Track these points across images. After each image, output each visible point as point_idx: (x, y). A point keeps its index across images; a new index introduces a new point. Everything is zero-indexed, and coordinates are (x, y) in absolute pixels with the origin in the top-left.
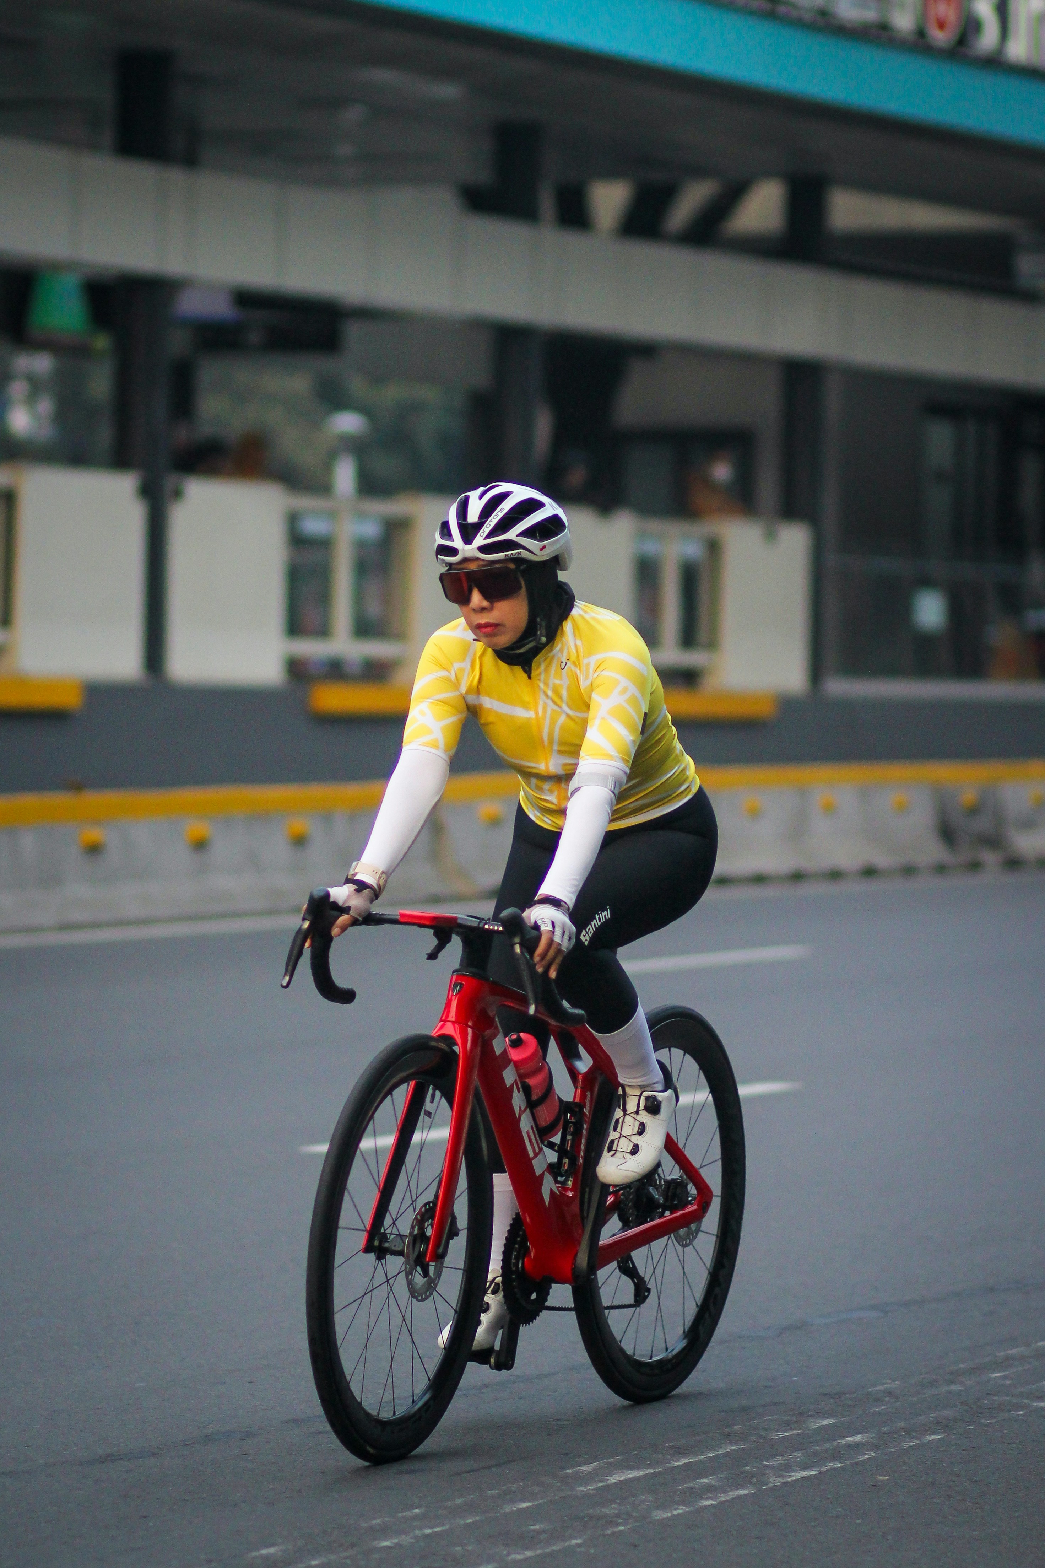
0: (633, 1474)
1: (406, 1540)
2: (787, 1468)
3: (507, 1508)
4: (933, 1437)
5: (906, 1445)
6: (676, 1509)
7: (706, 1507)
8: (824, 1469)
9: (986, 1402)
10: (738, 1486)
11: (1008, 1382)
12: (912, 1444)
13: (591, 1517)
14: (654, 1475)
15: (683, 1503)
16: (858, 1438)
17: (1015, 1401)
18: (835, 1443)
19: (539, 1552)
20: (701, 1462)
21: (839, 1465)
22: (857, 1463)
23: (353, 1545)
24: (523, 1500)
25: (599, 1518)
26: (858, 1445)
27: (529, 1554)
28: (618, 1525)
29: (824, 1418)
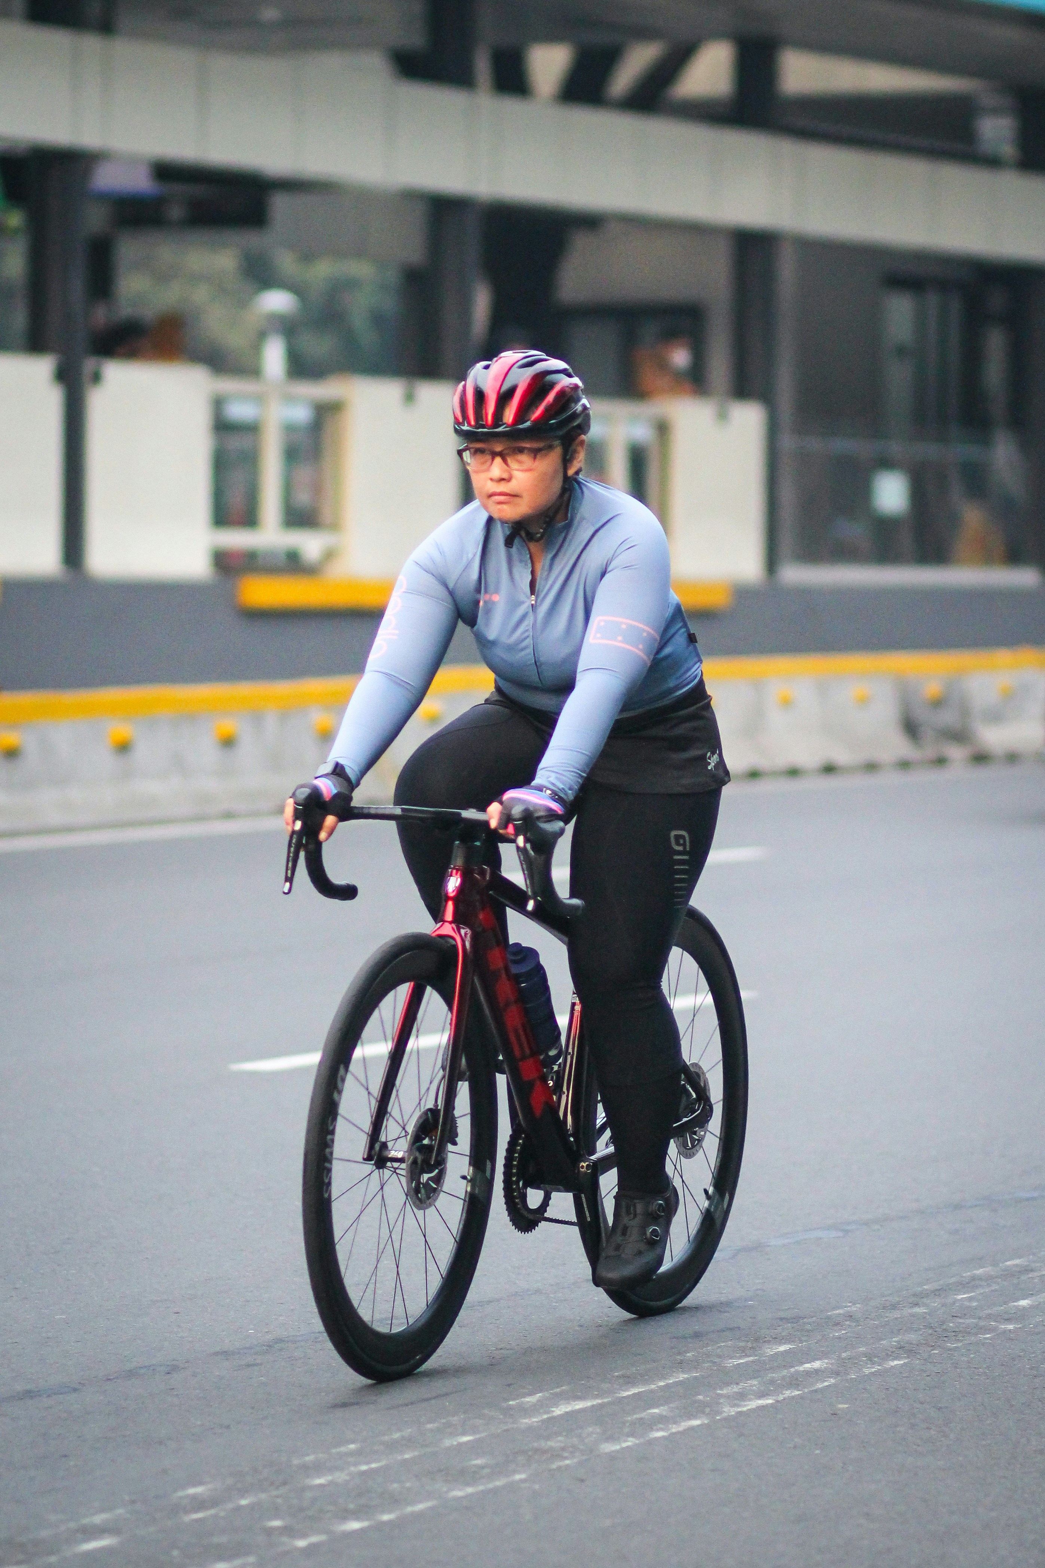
0: (579, 1405)
1: (341, 1477)
2: (742, 1396)
3: (448, 1442)
4: (896, 1362)
5: (867, 1371)
6: (625, 1441)
7: (656, 1439)
8: (781, 1397)
9: (951, 1325)
10: (691, 1417)
11: (975, 1304)
12: (873, 1370)
13: (536, 1451)
14: (601, 1406)
15: (632, 1434)
16: (817, 1364)
17: (982, 1323)
18: (792, 1370)
19: (481, 1488)
20: (652, 1391)
21: (797, 1393)
22: (816, 1391)
23: (285, 1483)
24: (464, 1434)
25: (545, 1452)
26: (817, 1371)
27: (470, 1490)
28: (566, 1458)
29: (780, 1344)
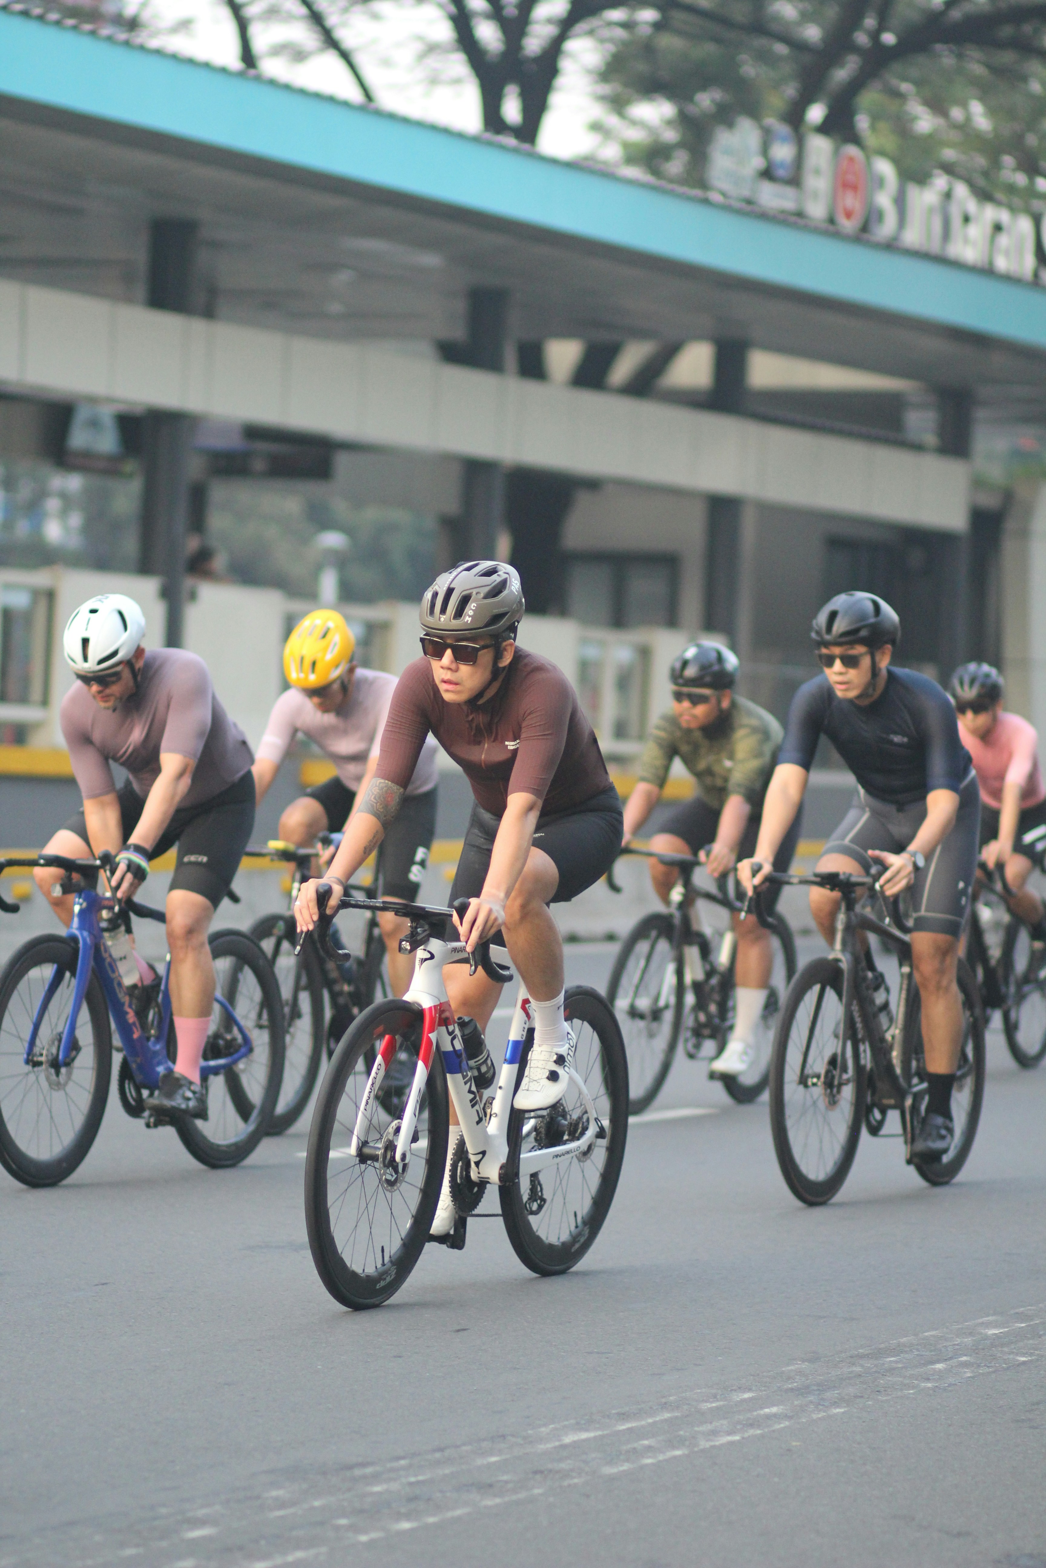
0: (584, 1435)
1: (394, 1486)
2: (714, 1433)
3: (480, 1462)
4: (838, 1410)
5: (815, 1416)
6: (622, 1466)
7: (647, 1465)
8: (746, 1435)
9: (882, 1381)
10: (674, 1448)
11: (900, 1366)
12: (820, 1416)
13: (550, 1471)
14: (602, 1437)
15: (628, 1460)
16: (774, 1410)
17: (906, 1381)
18: (755, 1413)
19: (507, 1499)
20: (642, 1427)
21: (759, 1432)
22: (774, 1431)
23: (349, 1490)
24: (492, 1455)
25: (558, 1472)
26: (775, 1415)
27: (498, 1500)
28: (575, 1478)
29: (744, 1392)
